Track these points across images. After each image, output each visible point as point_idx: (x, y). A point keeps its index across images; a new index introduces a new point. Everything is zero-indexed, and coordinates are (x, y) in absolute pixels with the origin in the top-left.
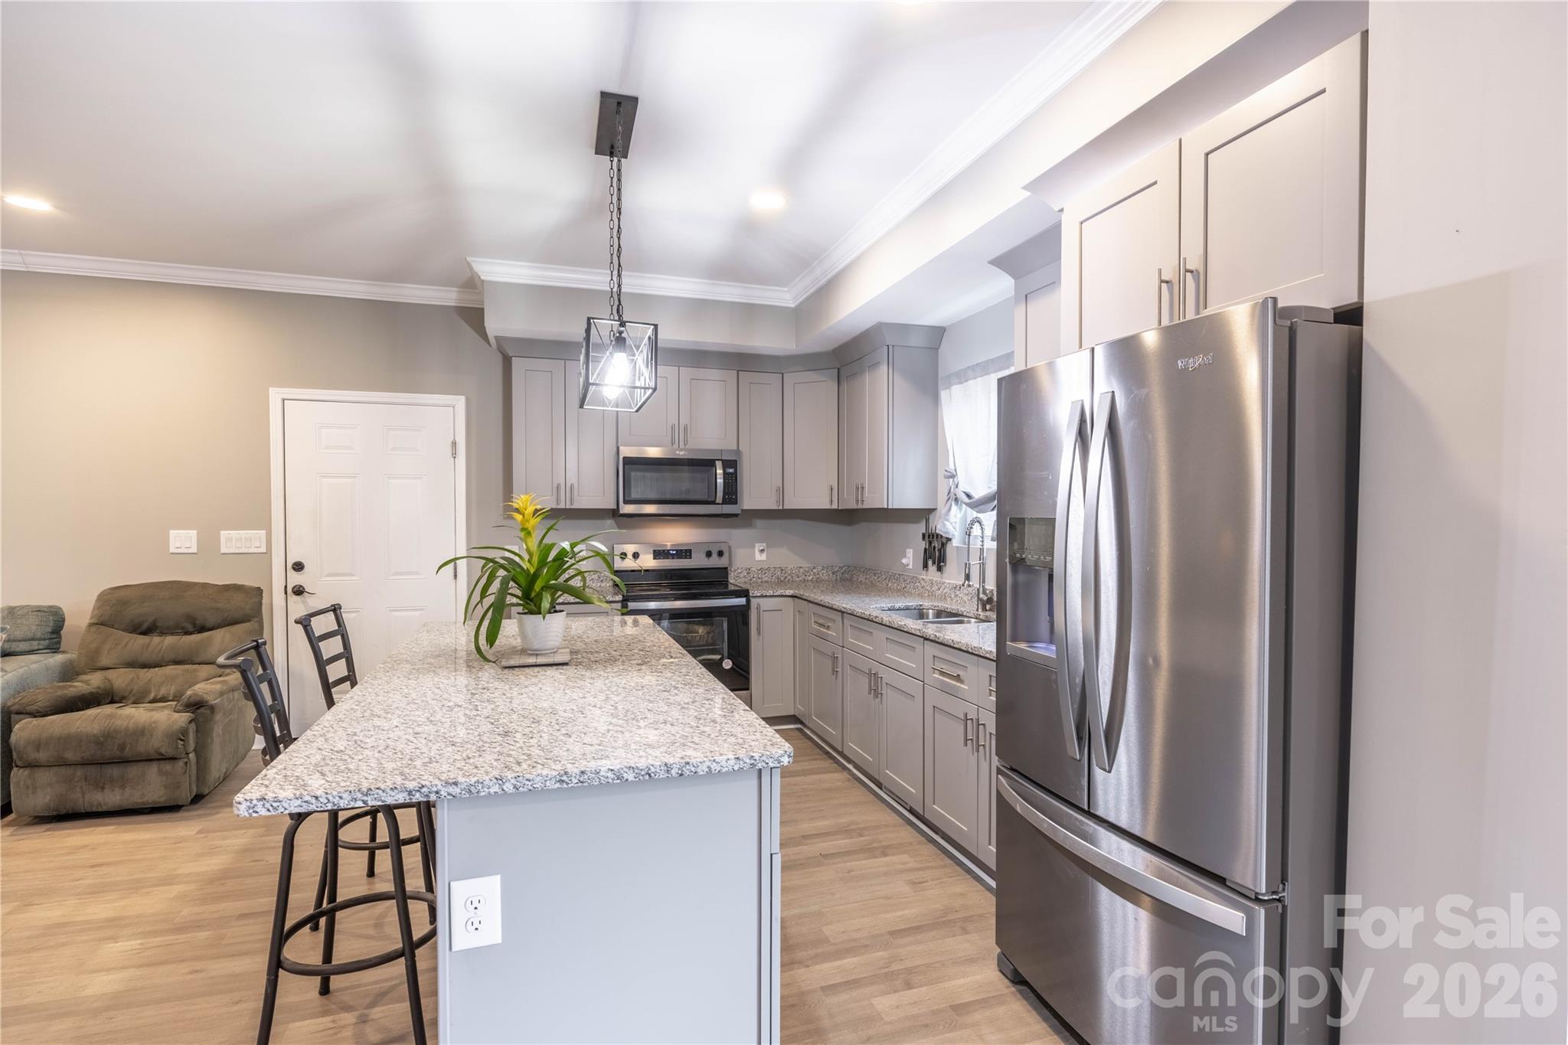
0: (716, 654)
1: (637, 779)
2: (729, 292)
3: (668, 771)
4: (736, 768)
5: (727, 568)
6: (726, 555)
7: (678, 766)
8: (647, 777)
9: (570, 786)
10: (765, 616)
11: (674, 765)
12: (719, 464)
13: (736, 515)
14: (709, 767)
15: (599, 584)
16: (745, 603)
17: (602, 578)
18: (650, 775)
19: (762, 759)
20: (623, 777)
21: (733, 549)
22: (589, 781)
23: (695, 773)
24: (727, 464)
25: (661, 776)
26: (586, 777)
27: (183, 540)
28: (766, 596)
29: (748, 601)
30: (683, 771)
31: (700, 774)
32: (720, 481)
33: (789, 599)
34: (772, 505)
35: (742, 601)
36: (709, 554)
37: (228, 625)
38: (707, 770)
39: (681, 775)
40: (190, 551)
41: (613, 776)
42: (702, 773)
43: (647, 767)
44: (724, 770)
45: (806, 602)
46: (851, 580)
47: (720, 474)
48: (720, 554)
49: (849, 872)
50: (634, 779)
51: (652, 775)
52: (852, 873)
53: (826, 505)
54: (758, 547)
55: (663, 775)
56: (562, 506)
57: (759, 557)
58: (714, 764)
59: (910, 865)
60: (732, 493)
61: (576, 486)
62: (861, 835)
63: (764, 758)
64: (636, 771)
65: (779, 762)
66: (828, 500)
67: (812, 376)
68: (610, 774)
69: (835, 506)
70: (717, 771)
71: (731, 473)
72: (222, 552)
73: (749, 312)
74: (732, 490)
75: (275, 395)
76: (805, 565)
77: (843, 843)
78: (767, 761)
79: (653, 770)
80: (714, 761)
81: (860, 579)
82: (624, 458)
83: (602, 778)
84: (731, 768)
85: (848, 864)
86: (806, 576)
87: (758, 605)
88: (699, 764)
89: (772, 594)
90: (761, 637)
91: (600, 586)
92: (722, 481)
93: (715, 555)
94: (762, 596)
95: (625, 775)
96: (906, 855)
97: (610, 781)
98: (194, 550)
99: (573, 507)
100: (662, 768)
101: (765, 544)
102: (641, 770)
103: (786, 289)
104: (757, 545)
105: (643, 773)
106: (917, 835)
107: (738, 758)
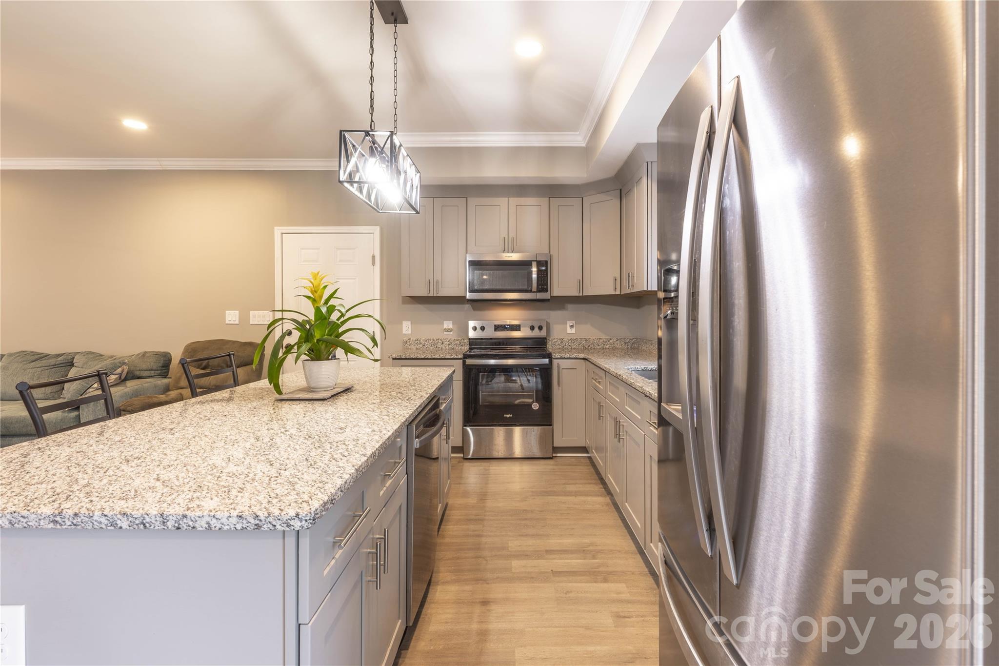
0: (530, 399)
1: (131, 528)
2: (537, 140)
3: (164, 522)
4: (239, 527)
5: (546, 338)
6: (544, 329)
7: (174, 518)
8: (142, 526)
9: (64, 527)
10: (564, 373)
11: (171, 517)
12: (534, 264)
13: (547, 300)
14: (208, 523)
15: (460, 347)
16: (548, 363)
17: (462, 344)
18: (144, 525)
19: (268, 519)
20: (116, 524)
21: (551, 325)
22: (83, 525)
23: (194, 528)
24: (539, 263)
25: (157, 528)
26: (79, 520)
27: (232, 316)
28: (564, 358)
29: (551, 362)
30: (179, 524)
31: (199, 529)
32: (534, 276)
33: (582, 360)
34: (574, 293)
35: (546, 361)
36: (532, 328)
37: (244, 366)
38: (207, 526)
39: (178, 528)
40: (235, 323)
41: (106, 522)
42: (201, 529)
43: (142, 516)
44: (226, 528)
45: (590, 363)
46: (638, 348)
47: (535, 271)
48: (540, 328)
49: (568, 592)
50: (128, 528)
51: (147, 525)
52: (571, 595)
53: (611, 292)
54: (569, 323)
55: (158, 526)
56: (431, 294)
57: (570, 331)
58: (214, 520)
59: (624, 596)
60: (543, 283)
61: (440, 281)
62: (594, 557)
63: (271, 519)
64: (130, 519)
65: (289, 526)
66: (613, 288)
67: (602, 197)
68: (103, 520)
69: (618, 292)
70: (217, 528)
71: (542, 270)
72: (251, 323)
73: (552, 153)
74: (544, 282)
75: (278, 231)
76: (604, 337)
77: (575, 562)
78: (274, 523)
79: (148, 519)
80: (214, 516)
81: (643, 348)
82: (470, 261)
83: (95, 523)
84: (232, 526)
85: (570, 584)
86: (604, 345)
87: (558, 364)
88: (197, 519)
89: (568, 356)
90: (560, 388)
91: (461, 349)
92: (536, 276)
93: (536, 329)
94: (561, 358)
95: (119, 522)
96: (624, 585)
97: (104, 526)
98: (237, 322)
99: (438, 295)
100: (158, 519)
101: (574, 322)
102: (136, 519)
103: (578, 133)
104: (568, 322)
105: (137, 522)
106: (643, 565)
107: (240, 516)
